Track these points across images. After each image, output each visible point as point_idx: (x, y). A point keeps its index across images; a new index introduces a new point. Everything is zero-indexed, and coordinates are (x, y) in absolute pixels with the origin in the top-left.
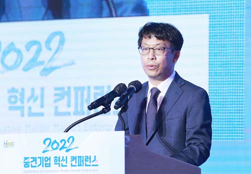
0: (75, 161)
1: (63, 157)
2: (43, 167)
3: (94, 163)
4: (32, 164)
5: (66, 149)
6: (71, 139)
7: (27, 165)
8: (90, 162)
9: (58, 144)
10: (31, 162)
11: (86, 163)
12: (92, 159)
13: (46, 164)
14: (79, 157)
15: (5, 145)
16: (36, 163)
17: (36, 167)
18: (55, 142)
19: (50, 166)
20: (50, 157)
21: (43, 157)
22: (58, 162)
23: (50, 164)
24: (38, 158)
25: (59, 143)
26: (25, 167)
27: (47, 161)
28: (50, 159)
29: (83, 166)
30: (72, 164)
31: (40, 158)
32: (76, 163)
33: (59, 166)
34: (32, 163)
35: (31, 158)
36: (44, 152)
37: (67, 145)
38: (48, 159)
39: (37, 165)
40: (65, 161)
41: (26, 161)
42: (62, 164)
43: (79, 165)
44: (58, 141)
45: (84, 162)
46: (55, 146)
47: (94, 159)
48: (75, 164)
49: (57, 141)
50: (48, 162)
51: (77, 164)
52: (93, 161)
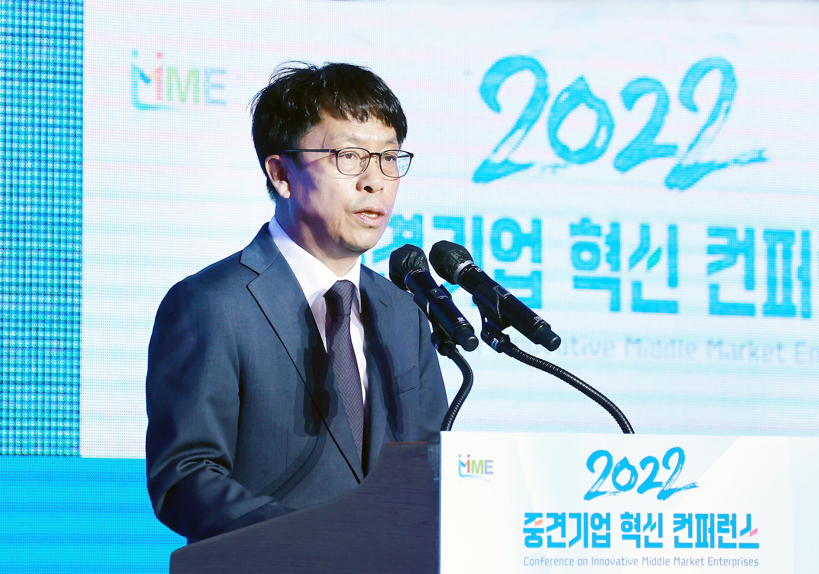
0: (686, 530)
1: (650, 516)
2: (586, 545)
3: (747, 539)
4: (549, 538)
5: (657, 490)
6: (675, 458)
7: (534, 537)
8: (734, 536)
9: (634, 473)
10: (549, 528)
11: (720, 538)
12: (741, 524)
13: (595, 537)
14: (698, 516)
15: (464, 470)
16: (563, 535)
17: (562, 545)
18: (624, 463)
19: (608, 545)
20: (608, 515)
21: (586, 515)
22: (634, 532)
23: (607, 537)
24: (572, 515)
25: (638, 468)
26: (528, 545)
27: (599, 527)
28: (606, 521)
29: (712, 546)
30: (676, 538)
31: (577, 516)
32: (690, 536)
33: (638, 546)
34: (550, 533)
35: (549, 515)
36: (589, 496)
37: (663, 475)
38: (602, 521)
39: (567, 540)
40: (656, 530)
41: (532, 525)
42: (647, 538)
43: (699, 545)
44: (635, 462)
45: (717, 535)
46: (624, 477)
47: (745, 526)
48: (687, 540)
49: (631, 463)
50: (602, 532)
51: (694, 540)
52: (743, 532)
